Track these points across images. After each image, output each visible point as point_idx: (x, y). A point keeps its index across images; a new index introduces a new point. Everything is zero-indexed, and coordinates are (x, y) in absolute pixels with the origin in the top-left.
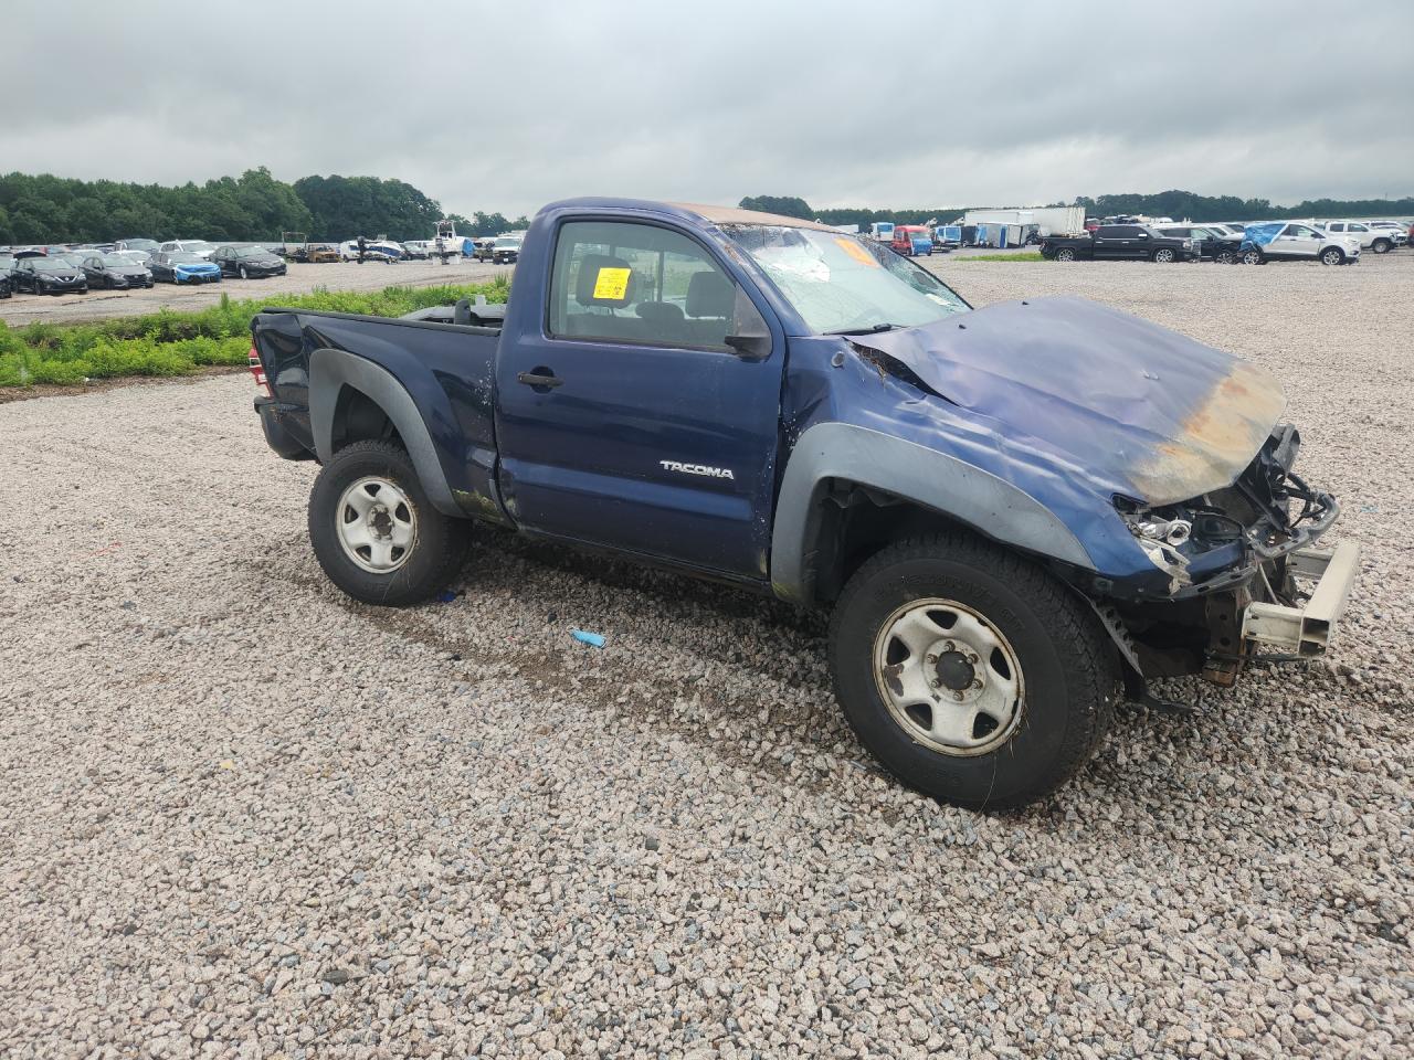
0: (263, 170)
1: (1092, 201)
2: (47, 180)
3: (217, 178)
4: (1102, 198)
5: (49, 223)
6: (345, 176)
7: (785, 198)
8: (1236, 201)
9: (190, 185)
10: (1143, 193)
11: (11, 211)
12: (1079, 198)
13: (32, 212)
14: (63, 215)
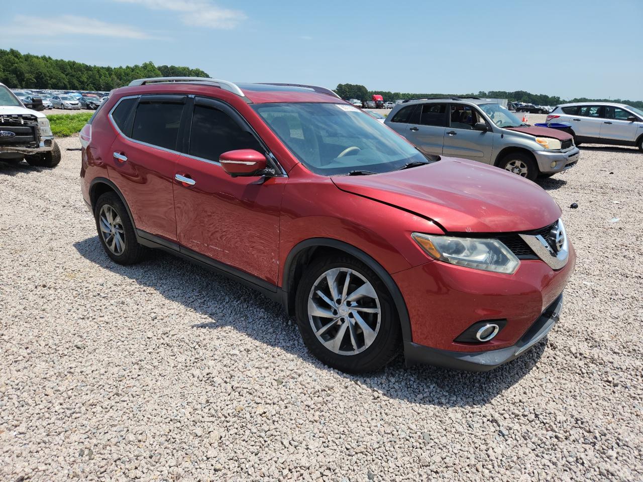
0: (151, 63)
1: (486, 94)
2: (74, 63)
3: (132, 65)
4: (490, 92)
5: (80, 81)
6: (177, 66)
7: (357, 85)
8: (546, 97)
9: (121, 68)
10: (507, 91)
11: (67, 75)
12: (480, 92)
13: (73, 76)
14: (84, 78)
